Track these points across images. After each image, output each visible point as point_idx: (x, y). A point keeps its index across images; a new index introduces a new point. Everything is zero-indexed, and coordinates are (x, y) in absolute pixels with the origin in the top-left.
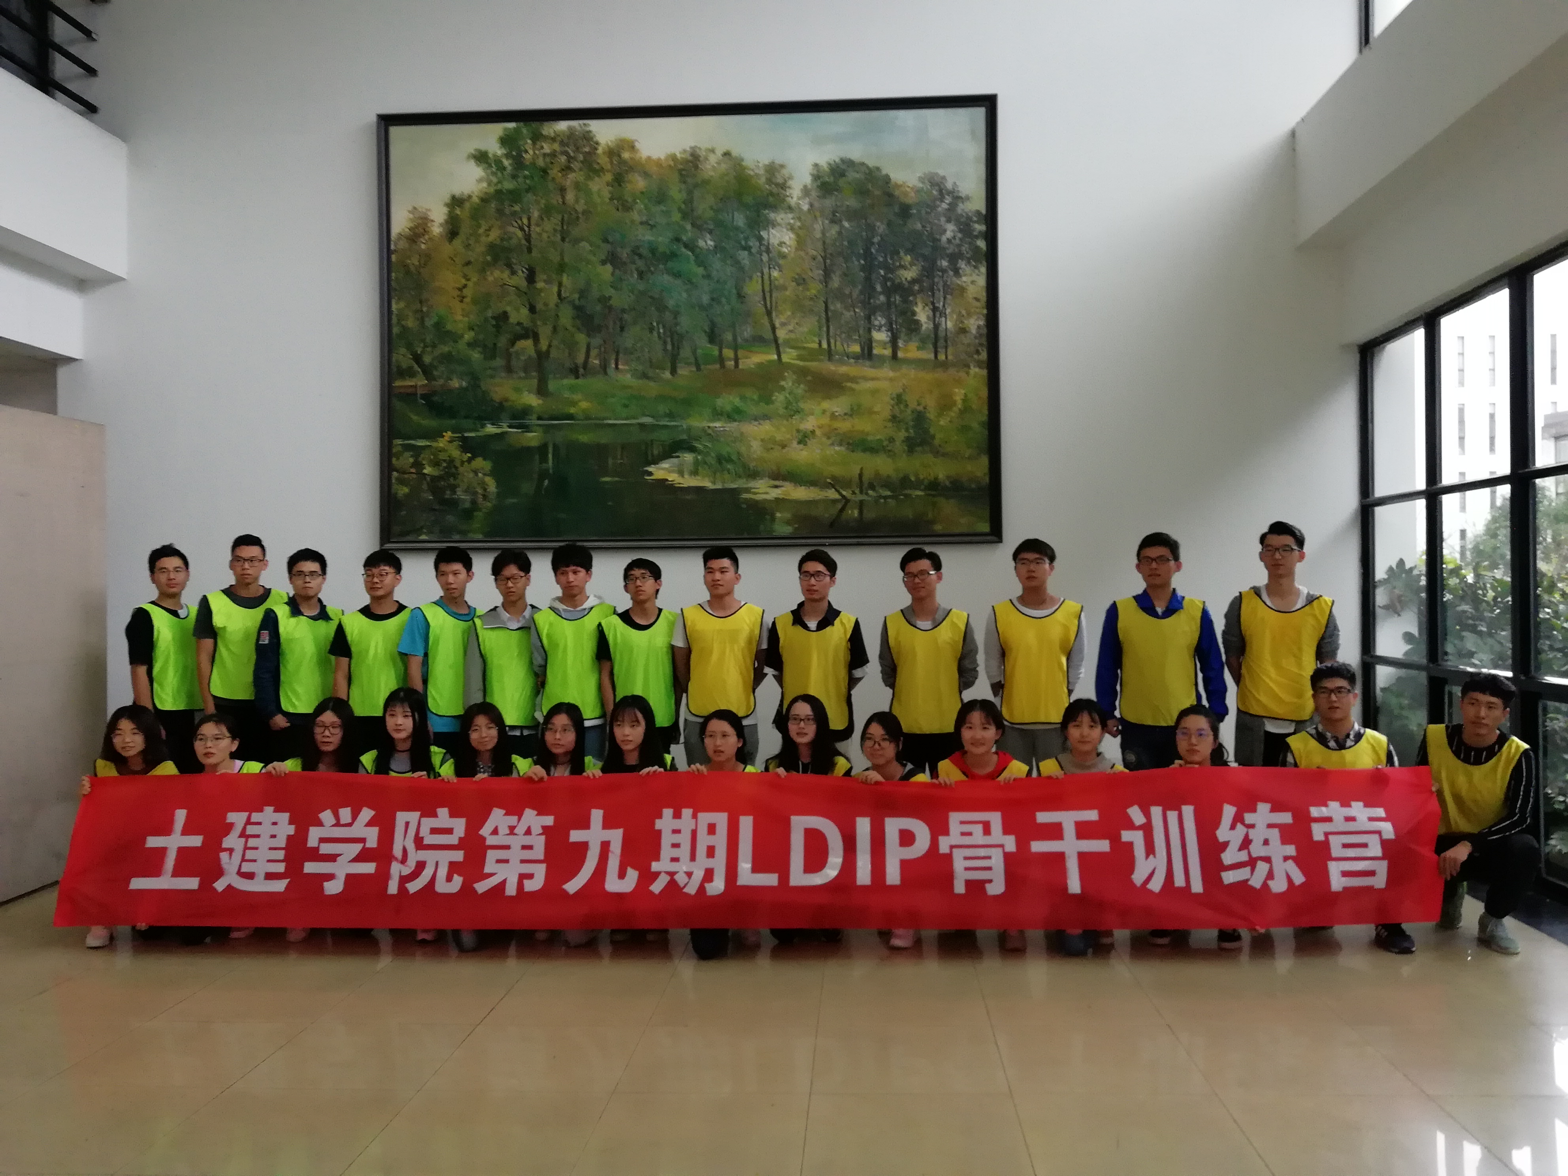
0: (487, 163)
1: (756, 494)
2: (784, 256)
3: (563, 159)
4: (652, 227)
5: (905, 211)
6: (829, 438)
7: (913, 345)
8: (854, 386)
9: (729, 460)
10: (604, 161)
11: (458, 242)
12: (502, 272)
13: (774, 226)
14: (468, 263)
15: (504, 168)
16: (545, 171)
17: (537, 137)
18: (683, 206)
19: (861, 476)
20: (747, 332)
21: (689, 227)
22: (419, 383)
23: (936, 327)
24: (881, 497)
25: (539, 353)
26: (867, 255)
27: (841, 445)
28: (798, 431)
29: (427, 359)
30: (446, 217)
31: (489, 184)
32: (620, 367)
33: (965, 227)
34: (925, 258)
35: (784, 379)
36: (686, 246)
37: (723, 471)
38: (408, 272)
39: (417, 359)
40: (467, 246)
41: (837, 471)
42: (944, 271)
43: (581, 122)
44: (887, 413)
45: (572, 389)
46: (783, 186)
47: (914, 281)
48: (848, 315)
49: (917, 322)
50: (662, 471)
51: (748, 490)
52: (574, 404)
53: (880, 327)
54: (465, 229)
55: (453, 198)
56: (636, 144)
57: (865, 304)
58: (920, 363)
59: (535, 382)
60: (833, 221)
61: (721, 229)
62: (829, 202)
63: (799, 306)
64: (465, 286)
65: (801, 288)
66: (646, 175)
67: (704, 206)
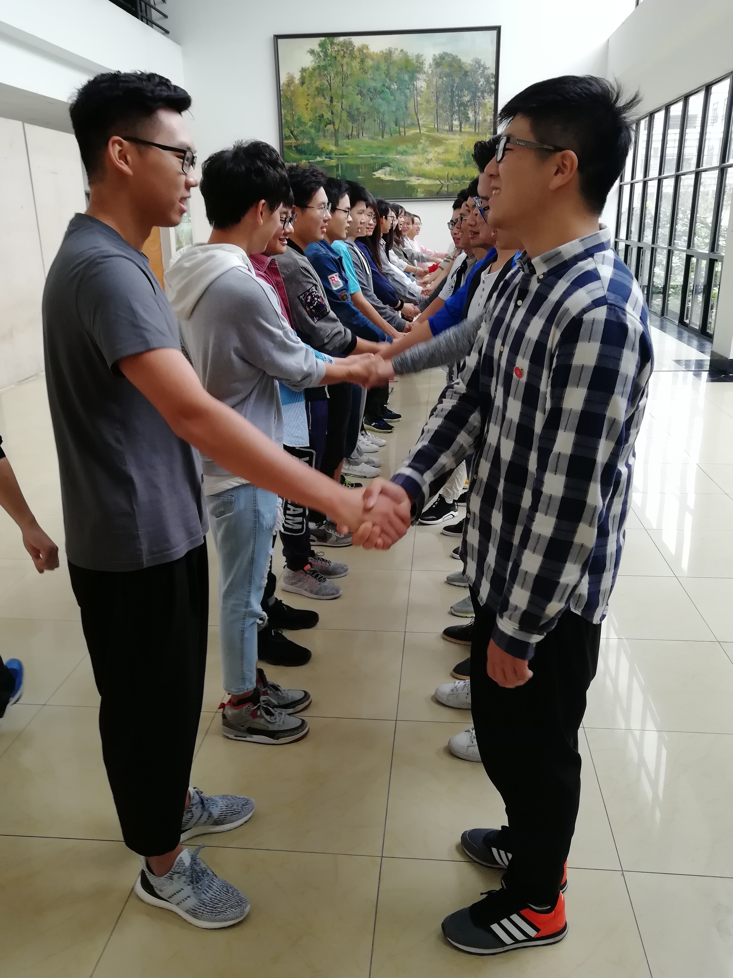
0: (314, 54)
1: (411, 182)
2: (422, 92)
3: (342, 52)
4: (375, 80)
5: (466, 74)
6: (437, 161)
7: (467, 126)
8: (447, 142)
9: (403, 170)
10: (356, 53)
11: (304, 86)
12: (321, 98)
13: (419, 80)
14: (308, 95)
15: (320, 57)
16: (335, 58)
17: (332, 43)
18: (386, 72)
19: (448, 175)
20: (409, 122)
21: (388, 80)
22: (293, 142)
23: (476, 119)
24: (454, 183)
25: (335, 130)
26: (452, 91)
27: (441, 164)
28: (426, 159)
29: (295, 133)
30: (300, 76)
31: (315, 63)
32: (364, 135)
33: (487, 81)
34: (473, 92)
35: (422, 139)
36: (387, 88)
37: (400, 174)
38: (287, 98)
39: (292, 132)
40: (308, 88)
41: (440, 174)
42: (479, 97)
43: (349, 37)
44: (457, 152)
45: (347, 144)
46: (422, 63)
47: (468, 101)
48: (445, 114)
49: (469, 117)
50: (379, 174)
51: (408, 181)
52: (348, 149)
53: (456, 119)
54: (307, 81)
55: (302, 68)
56: (369, 46)
57: (451, 110)
58: (469, 133)
59: (334, 141)
60: (440, 78)
61: (400, 81)
62: (439, 70)
63: (427, 111)
64: (308, 104)
65: (428, 104)
66: (372, 59)
67: (394, 72)
